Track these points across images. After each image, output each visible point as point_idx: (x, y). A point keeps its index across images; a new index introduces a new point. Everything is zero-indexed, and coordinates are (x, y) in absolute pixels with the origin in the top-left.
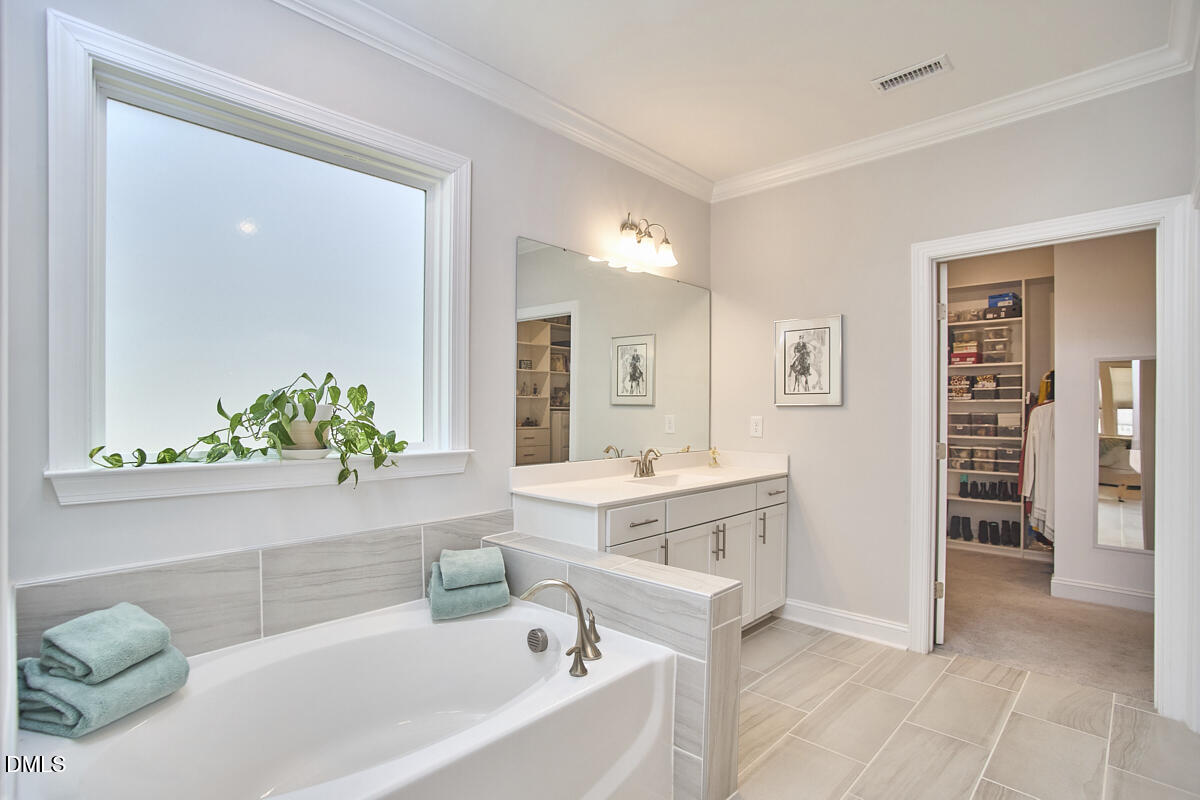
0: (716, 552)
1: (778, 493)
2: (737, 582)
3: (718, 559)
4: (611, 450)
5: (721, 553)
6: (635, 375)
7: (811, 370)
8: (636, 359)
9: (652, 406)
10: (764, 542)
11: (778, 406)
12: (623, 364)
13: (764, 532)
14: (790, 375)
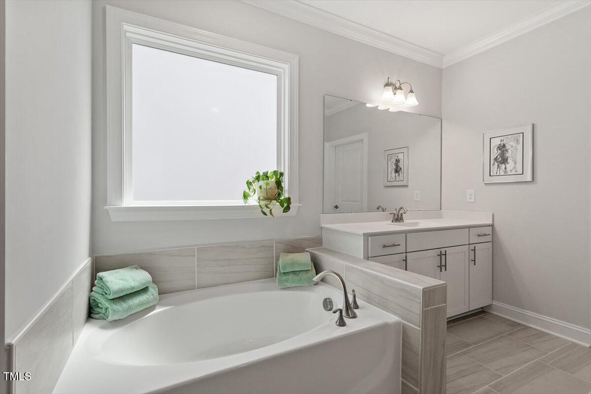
0: (440, 267)
1: (485, 235)
2: (444, 282)
3: (441, 271)
4: (380, 208)
5: (443, 268)
6: (397, 170)
7: (509, 160)
8: (398, 161)
9: (407, 186)
10: (475, 264)
11: (485, 183)
12: (391, 164)
13: (475, 258)
14: (494, 165)
